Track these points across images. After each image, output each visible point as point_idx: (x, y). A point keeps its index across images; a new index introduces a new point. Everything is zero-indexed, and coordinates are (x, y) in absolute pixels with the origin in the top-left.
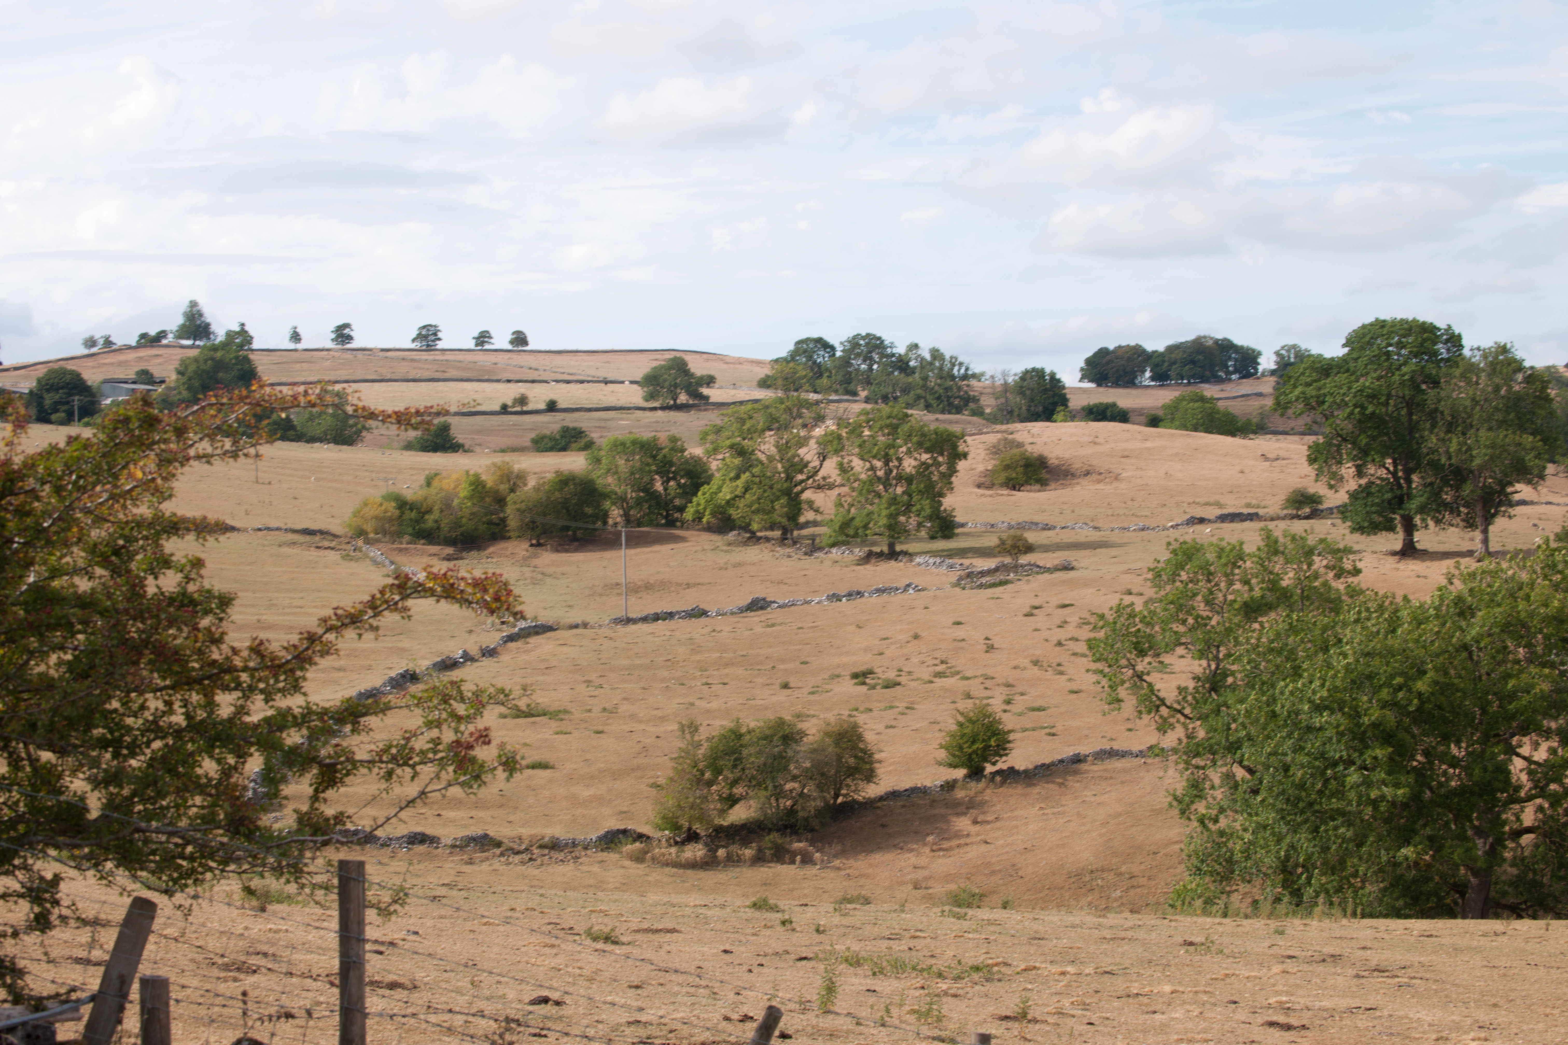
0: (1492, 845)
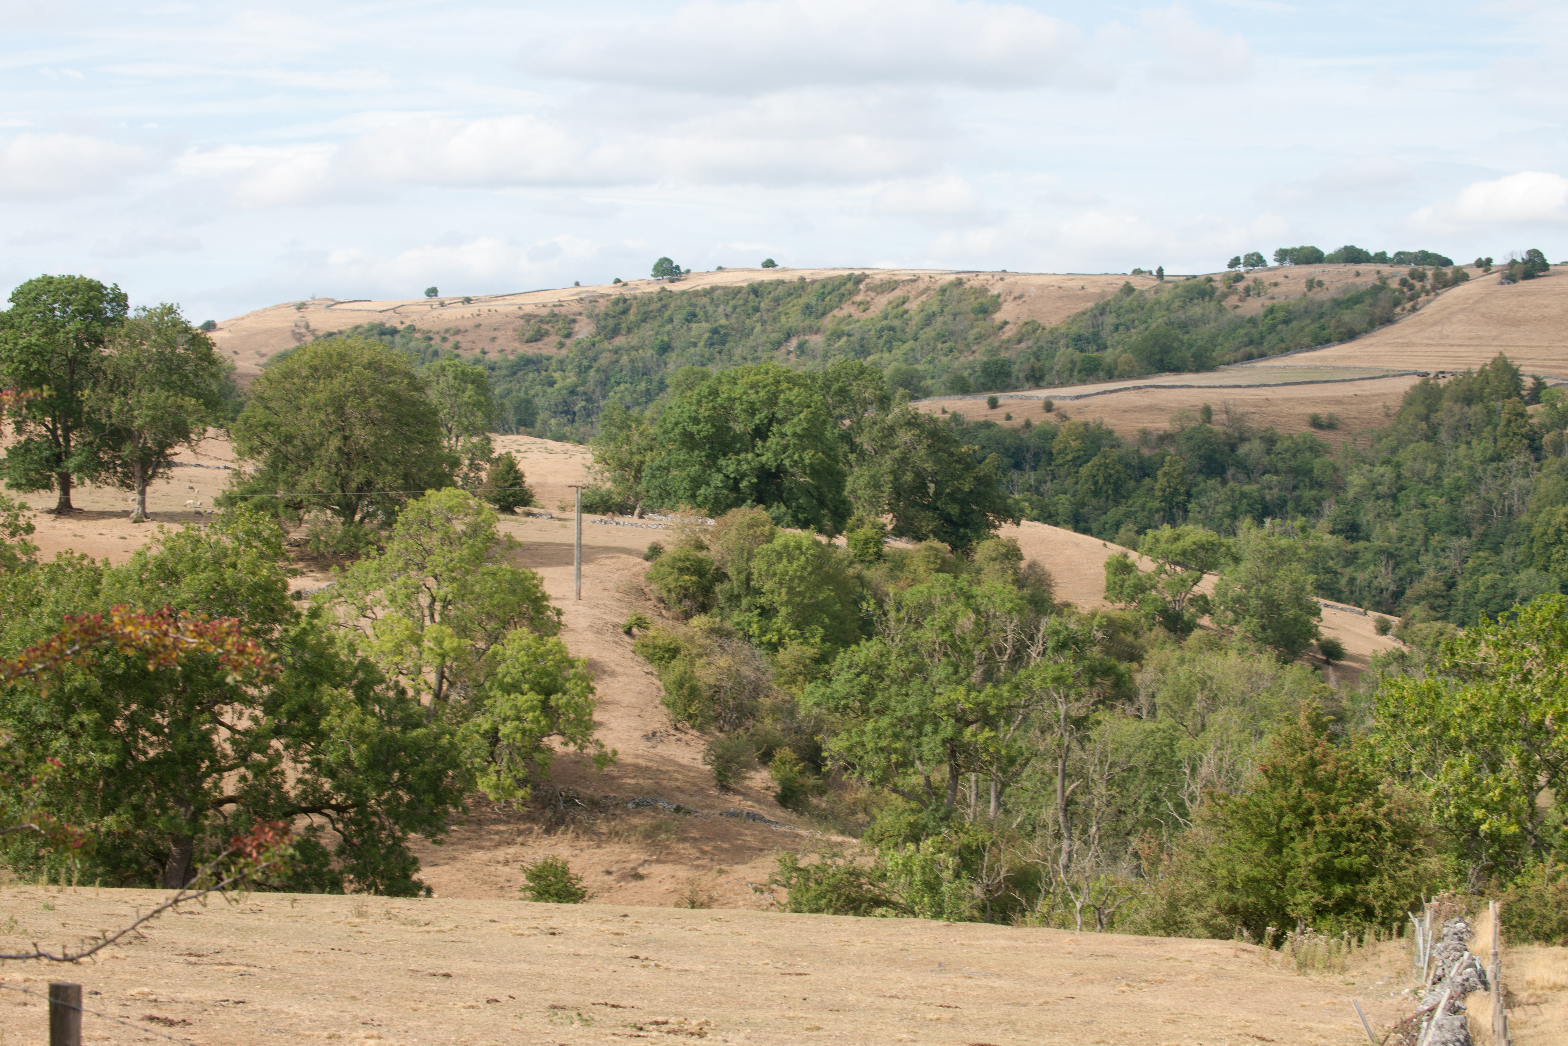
0: (194, 814)
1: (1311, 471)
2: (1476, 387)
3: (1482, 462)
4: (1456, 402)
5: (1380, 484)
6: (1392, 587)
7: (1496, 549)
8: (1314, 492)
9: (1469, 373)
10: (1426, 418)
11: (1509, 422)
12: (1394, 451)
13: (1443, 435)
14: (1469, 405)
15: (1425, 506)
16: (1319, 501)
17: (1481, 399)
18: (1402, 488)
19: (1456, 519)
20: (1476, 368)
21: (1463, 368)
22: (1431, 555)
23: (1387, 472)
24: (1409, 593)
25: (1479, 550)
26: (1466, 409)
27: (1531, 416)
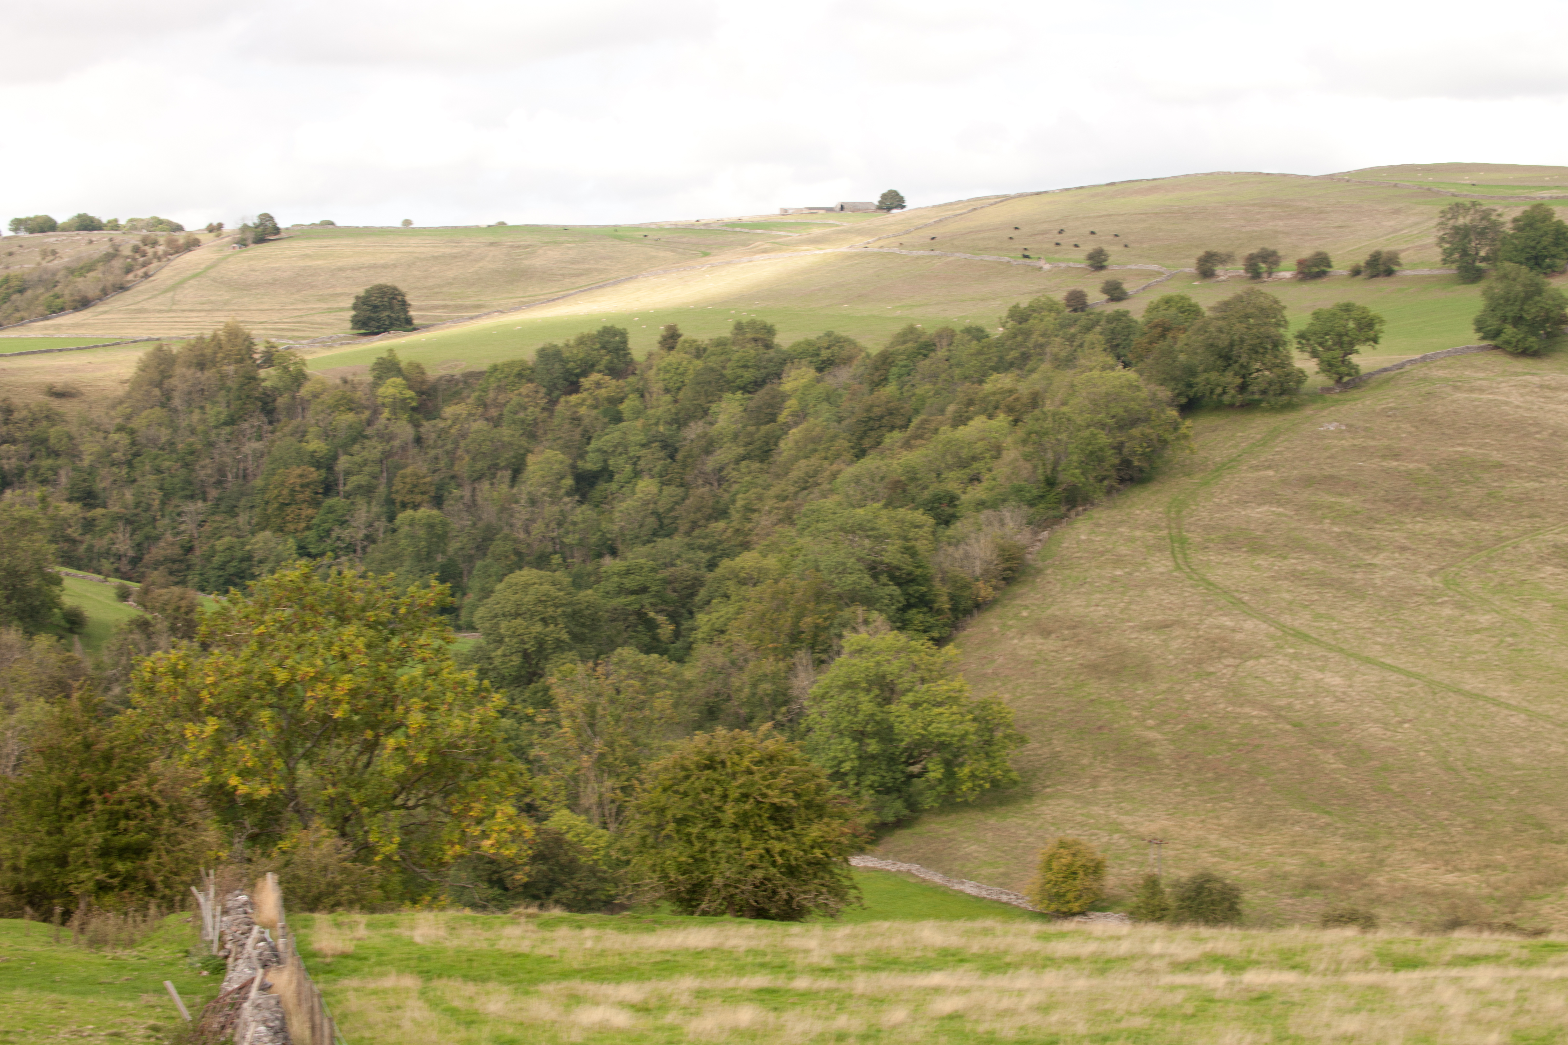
1: (46, 440)
2: (209, 351)
3: (216, 427)
4: (189, 367)
5: (115, 451)
6: (131, 553)
7: (232, 512)
8: (50, 462)
9: (201, 339)
10: (159, 385)
11: (242, 386)
12: (128, 418)
13: (177, 402)
14: (202, 369)
15: (159, 471)
16: (55, 470)
17: (214, 363)
18: (137, 455)
19: (190, 483)
20: (208, 334)
21: (196, 333)
22: (166, 521)
23: (123, 439)
24: (146, 558)
25: (214, 513)
26: (199, 374)
27: (264, 380)
